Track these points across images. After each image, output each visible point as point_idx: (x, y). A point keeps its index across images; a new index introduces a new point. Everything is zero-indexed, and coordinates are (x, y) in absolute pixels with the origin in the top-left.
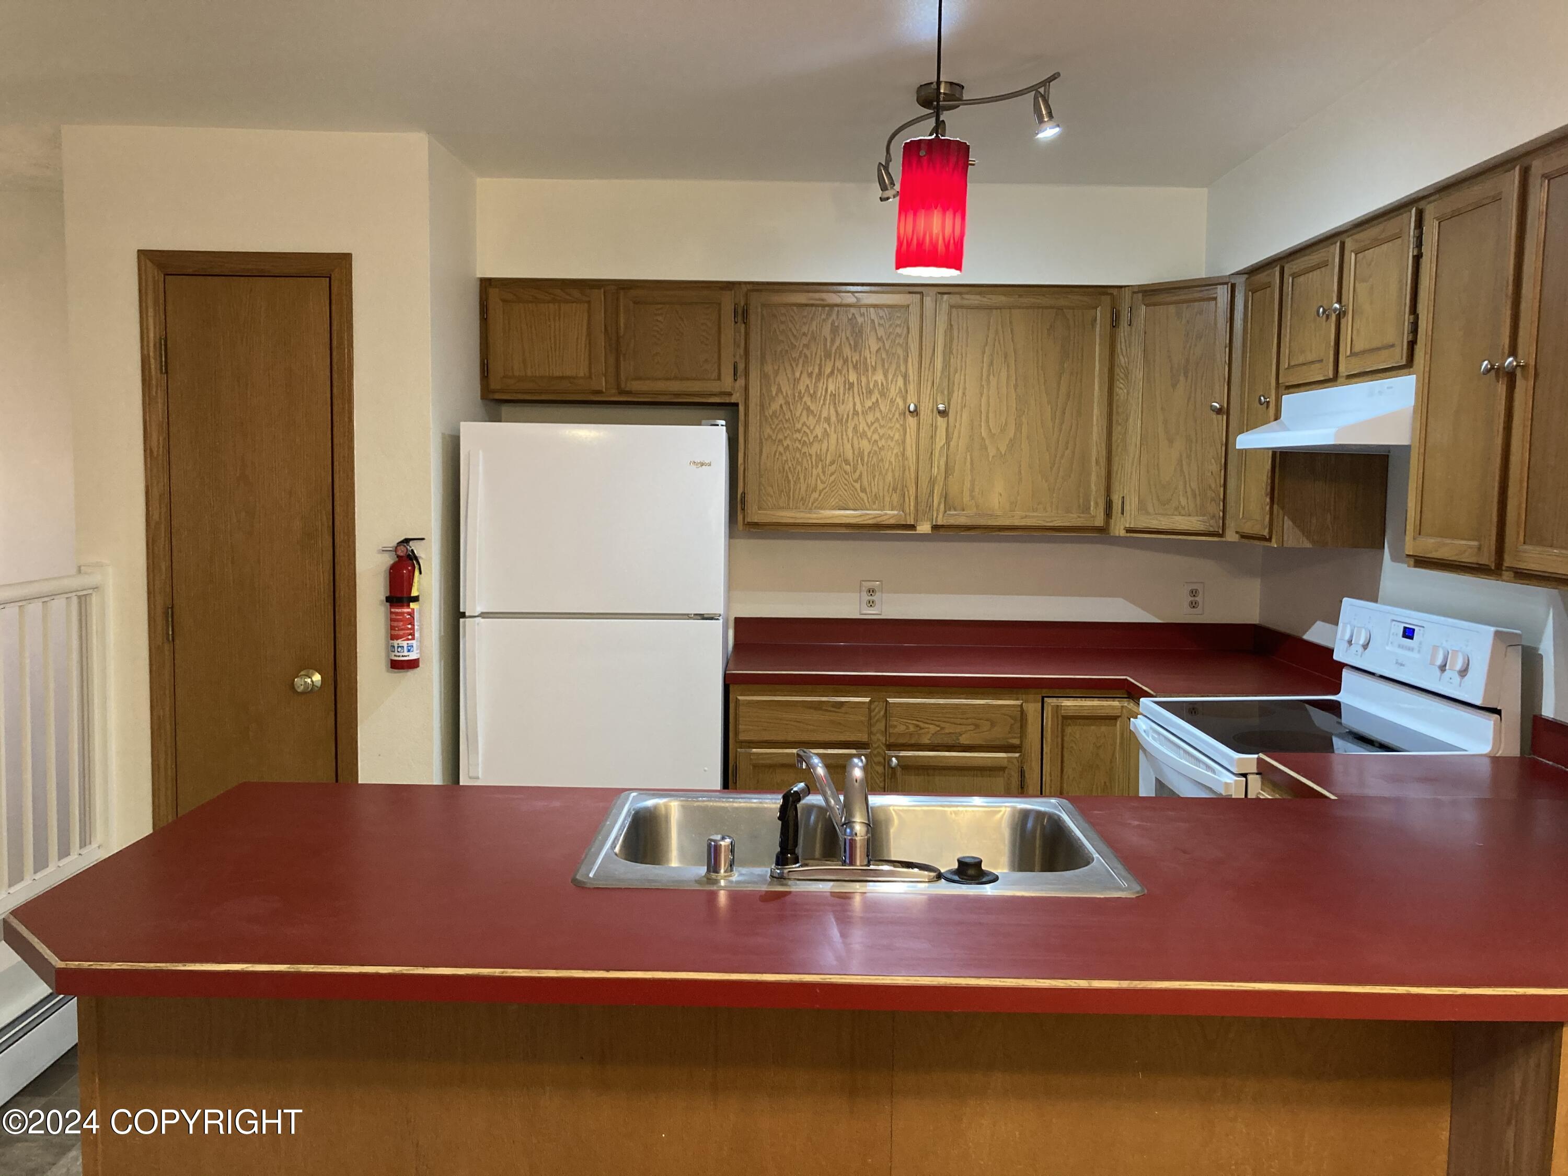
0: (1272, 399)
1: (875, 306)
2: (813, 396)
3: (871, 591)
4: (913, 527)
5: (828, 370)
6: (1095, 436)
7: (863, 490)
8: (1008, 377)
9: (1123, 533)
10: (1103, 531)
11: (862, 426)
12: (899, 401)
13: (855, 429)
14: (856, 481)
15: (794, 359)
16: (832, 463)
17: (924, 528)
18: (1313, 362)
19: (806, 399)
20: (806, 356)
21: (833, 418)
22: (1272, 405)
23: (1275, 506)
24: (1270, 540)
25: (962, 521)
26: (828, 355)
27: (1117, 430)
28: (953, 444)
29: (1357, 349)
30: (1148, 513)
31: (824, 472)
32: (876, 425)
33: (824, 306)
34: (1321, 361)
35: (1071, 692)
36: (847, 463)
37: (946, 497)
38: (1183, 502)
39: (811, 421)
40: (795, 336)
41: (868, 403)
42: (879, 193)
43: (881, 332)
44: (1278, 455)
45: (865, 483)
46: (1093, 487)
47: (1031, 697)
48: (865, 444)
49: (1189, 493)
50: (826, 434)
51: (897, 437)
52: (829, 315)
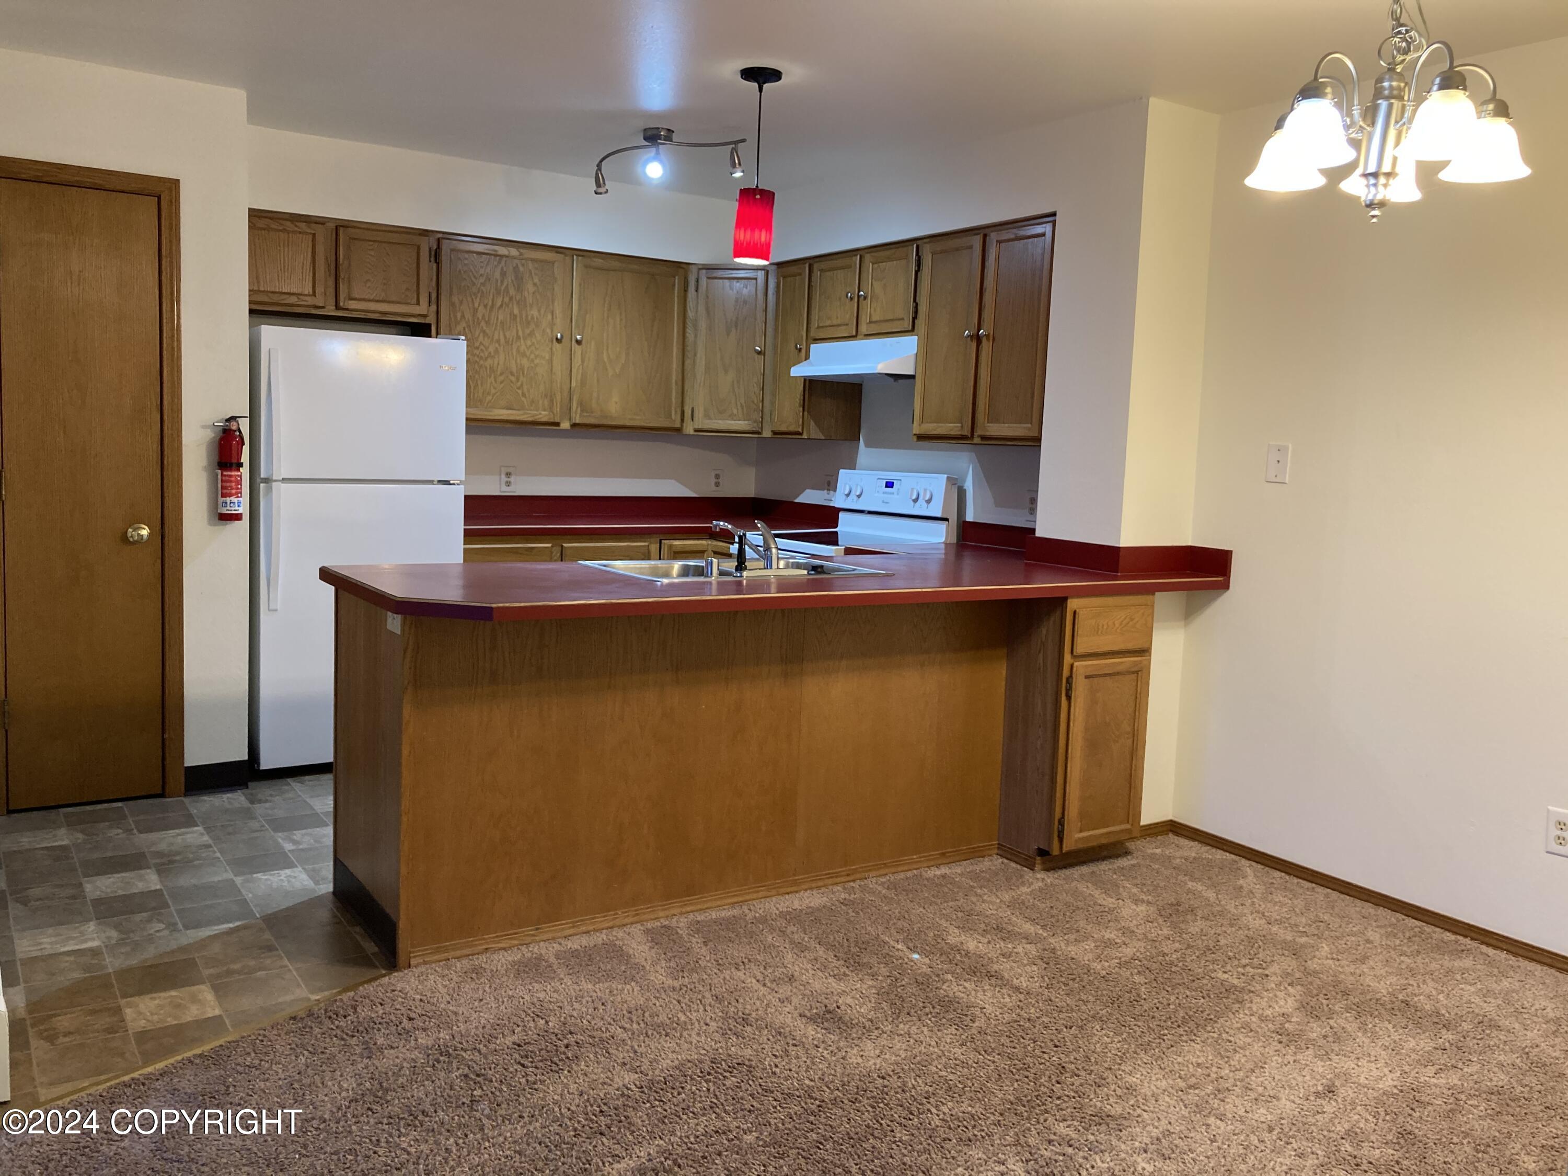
0: (804, 347)
1: (532, 260)
2: (487, 323)
3: (508, 475)
4: (558, 424)
5: (499, 304)
6: (675, 366)
7: (524, 395)
8: (621, 320)
9: (692, 432)
10: (679, 430)
11: (523, 348)
12: (549, 331)
13: (518, 351)
14: (519, 388)
15: (474, 294)
16: (501, 374)
17: (565, 425)
18: (839, 325)
19: (483, 324)
20: (483, 292)
21: (502, 340)
22: (803, 351)
23: (806, 413)
24: (801, 434)
25: (592, 421)
26: (498, 292)
27: (688, 362)
28: (585, 364)
29: (874, 319)
30: (710, 419)
31: (496, 381)
32: (533, 348)
33: (496, 256)
34: (847, 325)
35: (678, 536)
36: (512, 374)
37: (581, 403)
38: (735, 411)
39: (486, 342)
40: (474, 277)
41: (527, 331)
42: (595, 188)
43: (536, 280)
44: (807, 382)
45: (525, 390)
46: (673, 400)
47: (652, 540)
48: (525, 362)
49: (739, 407)
50: (497, 351)
51: (547, 357)
52: (499, 262)
